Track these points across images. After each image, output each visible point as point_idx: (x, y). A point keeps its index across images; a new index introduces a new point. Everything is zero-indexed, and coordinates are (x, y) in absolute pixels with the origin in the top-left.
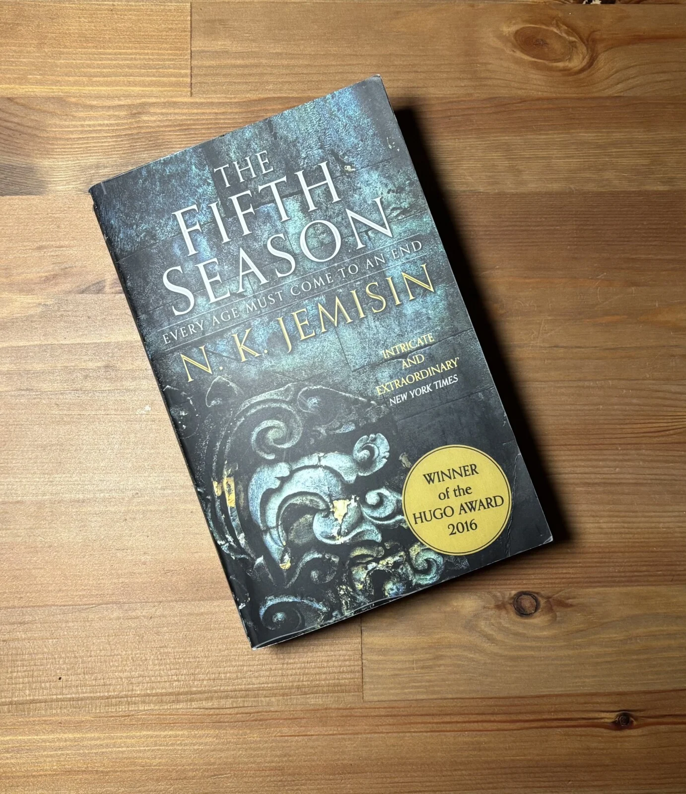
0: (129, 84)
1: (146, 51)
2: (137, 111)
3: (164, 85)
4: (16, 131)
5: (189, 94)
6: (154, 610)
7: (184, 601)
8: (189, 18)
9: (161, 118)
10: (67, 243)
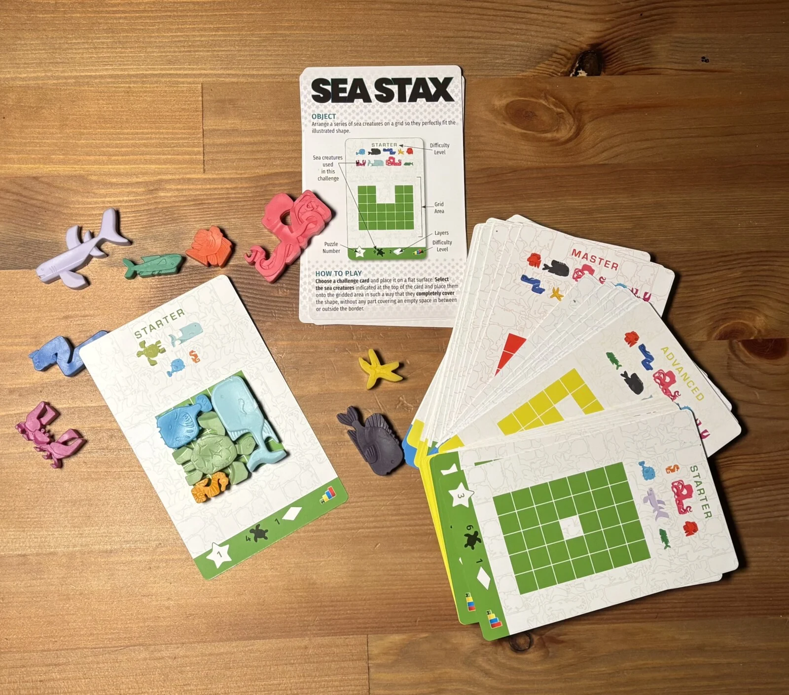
0: (146, 162)
1: (161, 131)
2: (154, 187)
3: (180, 162)
4: (42, 208)
5: (202, 170)
6: (177, 651)
7: (204, 642)
8: (200, 98)
9: (176, 193)
10: (91, 312)
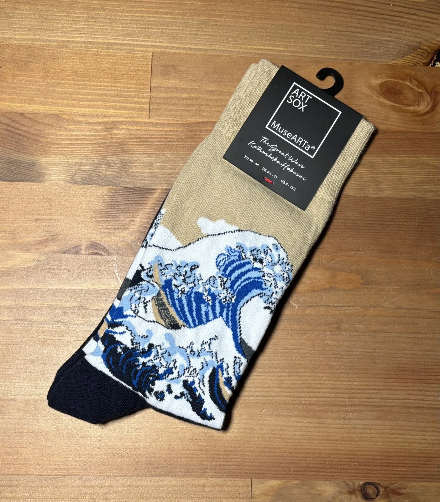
0: (106, 107)
1: (119, 85)
2: (110, 127)
3: (130, 109)
4: (25, 136)
5: (148, 116)
6: (104, 481)
7: (126, 476)
8: (150, 63)
9: (127, 132)
10: (56, 217)
